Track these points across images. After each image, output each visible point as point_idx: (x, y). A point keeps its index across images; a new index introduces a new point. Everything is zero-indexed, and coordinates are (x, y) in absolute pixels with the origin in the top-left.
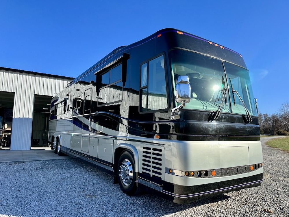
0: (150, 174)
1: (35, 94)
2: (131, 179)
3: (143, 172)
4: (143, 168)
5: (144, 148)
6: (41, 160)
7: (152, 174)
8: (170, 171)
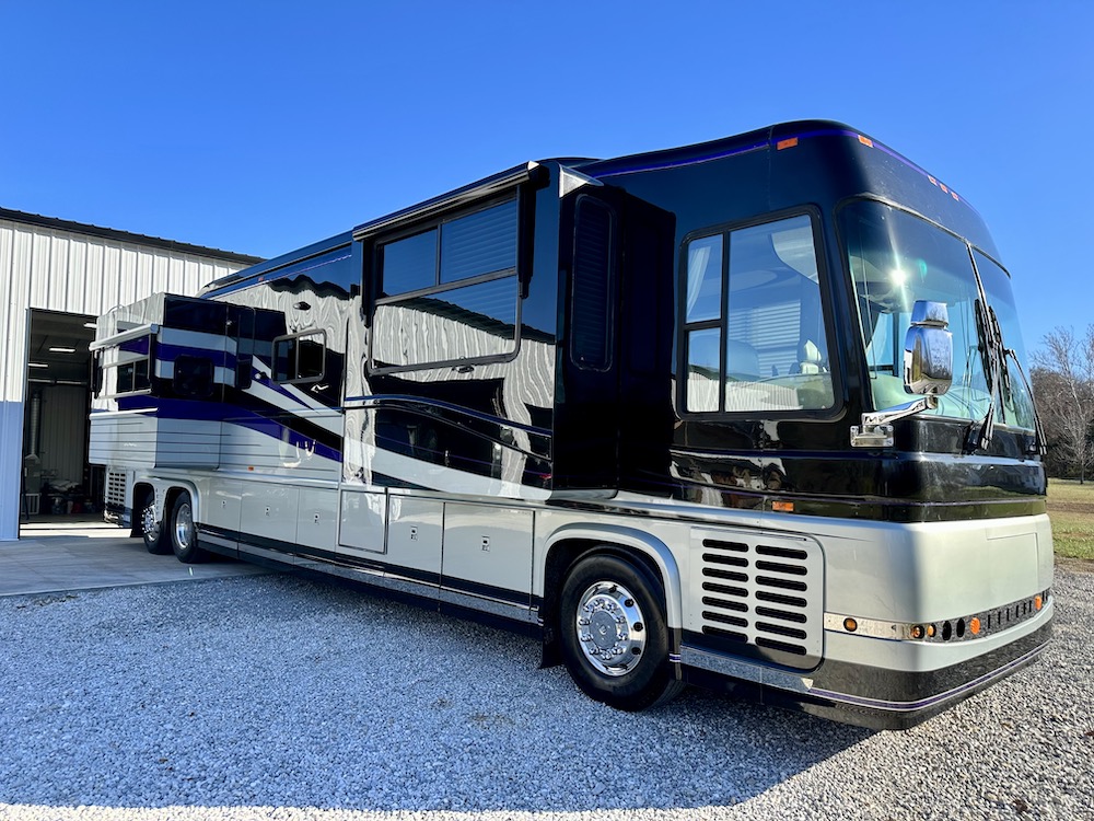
0: (744, 637)
1: (32, 306)
2: (636, 650)
3: (705, 628)
4: (707, 615)
5: (707, 543)
6: (136, 586)
7: (752, 634)
8: (850, 625)
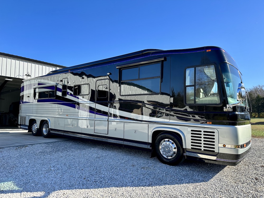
2: (174, 153)
3: (192, 148)
4: (192, 145)
5: (192, 131)
7: (203, 149)
8: (224, 146)
